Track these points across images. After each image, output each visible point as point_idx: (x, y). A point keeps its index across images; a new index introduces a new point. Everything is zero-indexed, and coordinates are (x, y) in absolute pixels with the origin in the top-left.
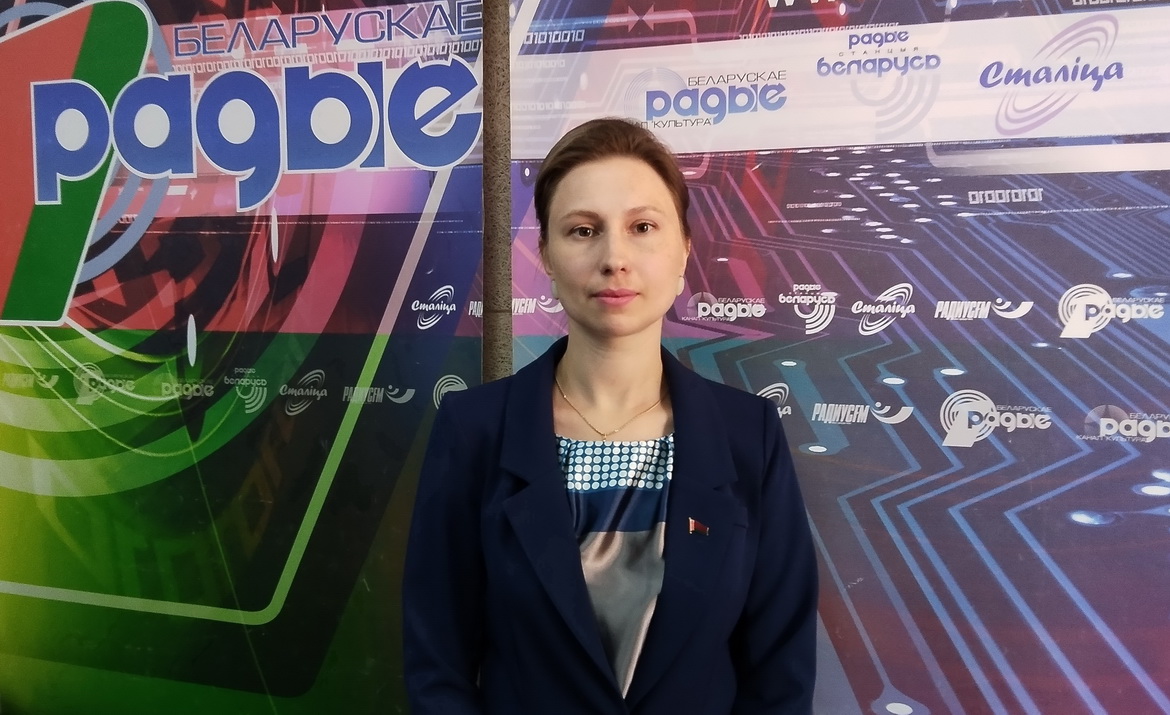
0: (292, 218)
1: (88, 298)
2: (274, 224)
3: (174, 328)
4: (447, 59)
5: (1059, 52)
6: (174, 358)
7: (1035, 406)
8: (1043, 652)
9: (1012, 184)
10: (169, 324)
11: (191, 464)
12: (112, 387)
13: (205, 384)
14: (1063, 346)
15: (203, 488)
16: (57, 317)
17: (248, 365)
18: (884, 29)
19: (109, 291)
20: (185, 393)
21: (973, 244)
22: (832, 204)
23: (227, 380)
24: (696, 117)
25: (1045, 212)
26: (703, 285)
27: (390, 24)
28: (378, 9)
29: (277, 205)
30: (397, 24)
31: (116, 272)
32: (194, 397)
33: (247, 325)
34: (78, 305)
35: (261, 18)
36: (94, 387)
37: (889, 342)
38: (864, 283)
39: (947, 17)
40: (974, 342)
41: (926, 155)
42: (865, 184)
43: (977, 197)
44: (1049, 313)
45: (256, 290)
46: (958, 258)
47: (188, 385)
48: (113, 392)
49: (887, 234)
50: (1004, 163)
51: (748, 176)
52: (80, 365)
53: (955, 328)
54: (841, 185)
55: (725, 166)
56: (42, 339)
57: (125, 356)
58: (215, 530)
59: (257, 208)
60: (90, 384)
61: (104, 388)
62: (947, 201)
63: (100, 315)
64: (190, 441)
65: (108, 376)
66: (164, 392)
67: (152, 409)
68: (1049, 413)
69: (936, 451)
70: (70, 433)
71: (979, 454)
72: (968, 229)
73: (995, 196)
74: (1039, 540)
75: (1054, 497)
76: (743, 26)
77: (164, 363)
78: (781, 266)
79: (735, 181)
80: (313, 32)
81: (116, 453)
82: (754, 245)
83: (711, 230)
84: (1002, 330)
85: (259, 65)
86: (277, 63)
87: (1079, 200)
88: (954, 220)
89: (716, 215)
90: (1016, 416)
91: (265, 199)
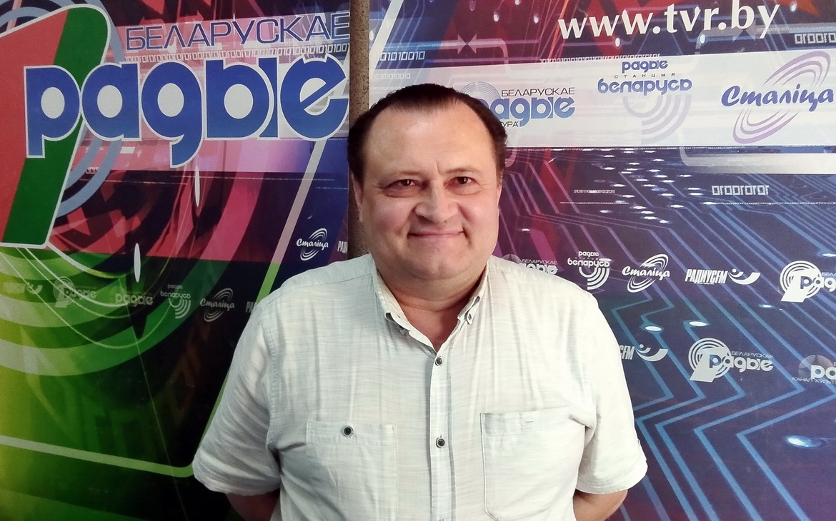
0: (210, 173)
1: (64, 229)
2: (197, 178)
3: (124, 253)
4: (324, 58)
5: (784, 80)
6: (124, 276)
7: (761, 353)
9: (745, 181)
10: (122, 249)
11: (136, 355)
12: (81, 295)
13: (146, 296)
14: (782, 307)
15: (145, 374)
16: (42, 242)
17: (177, 283)
18: (649, 59)
19: (78, 223)
20: (132, 302)
22: (608, 191)
23: (163, 294)
24: (507, 120)
25: (770, 204)
26: (511, 248)
27: (282, 30)
28: (274, 18)
29: (200, 164)
30: (288, 30)
31: (84, 211)
32: (139, 305)
33: (177, 252)
34: (57, 233)
35: (189, 23)
36: (68, 295)
37: (649, 298)
39: (698, 50)
40: (715, 301)
41: (680, 156)
42: (633, 176)
43: (718, 190)
44: (773, 282)
45: (183, 227)
46: (703, 236)
47: (134, 296)
48: (81, 299)
49: (649, 216)
50: (738, 165)
51: (546, 166)
52: (58, 278)
53: (700, 290)
54: (615, 177)
55: (528, 158)
56: (30, 258)
57: (89, 272)
58: (153, 404)
59: (184, 165)
60: (65, 292)
61: (75, 296)
62: (696, 192)
63: (72, 242)
64: (135, 338)
65: (78, 287)
66: (117, 300)
67: (108, 313)
68: (771, 360)
69: (685, 384)
70: (51, 329)
71: (716, 389)
72: (711, 214)
73: (732, 190)
74: (763, 456)
75: (774, 424)
76: (542, 53)
77: (117, 279)
78: (569, 237)
79: (536, 170)
80: (226, 35)
81: (83, 344)
82: (549, 220)
83: (517, 206)
84: (737, 293)
85: (187, 58)
86: (200, 57)
87: (797, 195)
88: (701, 207)
89: (522, 195)
90: (746, 360)
91: (191, 159)
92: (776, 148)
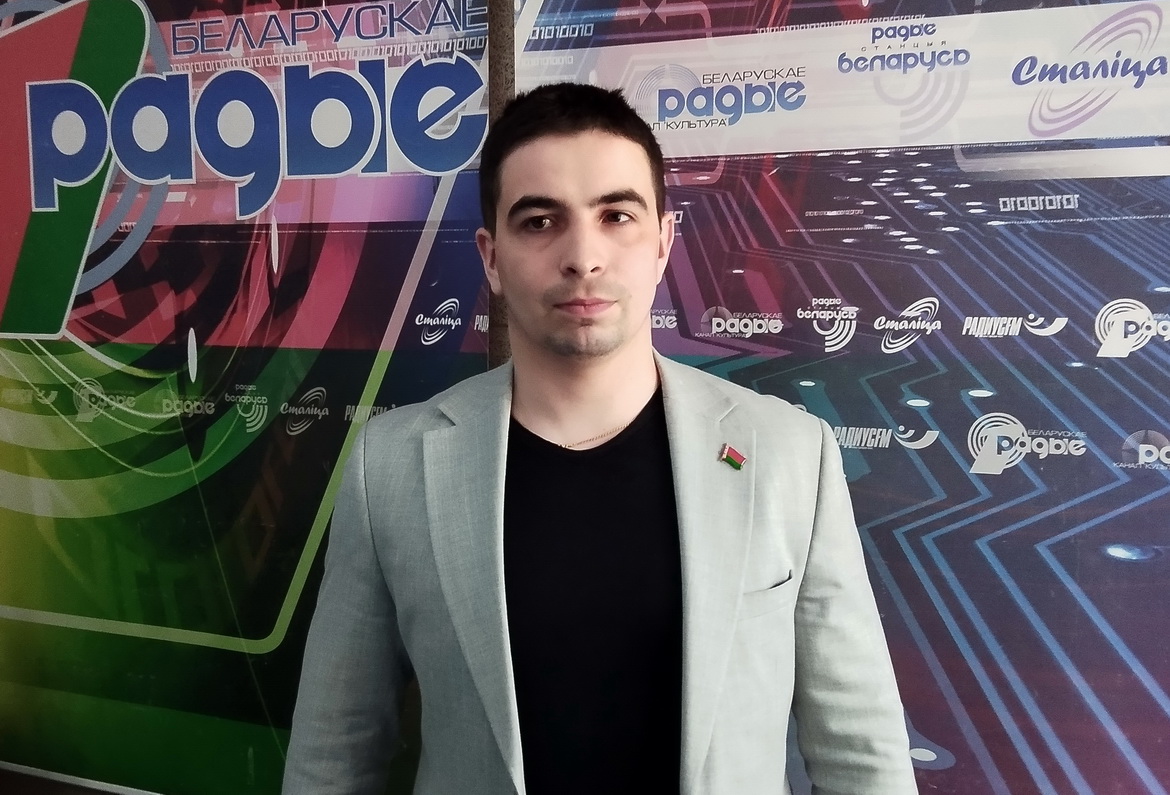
0: (292, 226)
1: (87, 310)
2: (274, 233)
3: (174, 342)
4: (451, 58)
5: (1099, 45)
6: (176, 373)
7: (1069, 430)
8: (1077, 697)
9: (1048, 191)
10: (170, 337)
11: (193, 485)
12: (113, 403)
13: (205, 401)
14: (1100, 366)
15: (205, 511)
16: (56, 330)
17: (248, 382)
18: (909, 22)
19: (109, 302)
20: (186, 410)
21: (1004, 255)
22: (853, 212)
23: (228, 397)
24: (711, 118)
25: (1081, 220)
26: (718, 298)
27: (392, 20)
28: (379, 4)
29: (276, 214)
30: (400, 19)
31: (115, 282)
32: (195, 414)
33: (247, 340)
34: (77, 317)
35: (260, 14)
36: (95, 403)
37: (913, 360)
38: (887, 297)
40: (1004, 361)
41: (954, 159)
42: (888, 189)
43: (1007, 204)
44: (1085, 330)
45: (256, 302)
46: (987, 270)
47: (189, 402)
48: (113, 408)
49: (911, 244)
50: (1038, 167)
51: (765, 181)
52: (80, 381)
53: (984, 346)
54: (864, 191)
55: (741, 170)
56: (40, 353)
57: (124, 371)
58: (217, 555)
59: (256, 216)
60: (90, 401)
61: (104, 404)
62: (976, 208)
63: (100, 328)
64: (191, 459)
65: (108, 392)
66: (165, 409)
67: (153, 426)
68: (1083, 439)
69: (964, 478)
70: (70, 451)
71: (1007, 483)
72: (999, 240)
73: (1027, 203)
74: (1072, 575)
75: (1088, 529)
76: (760, 19)
77: (165, 378)
78: (799, 278)
79: (753, 187)
80: (313, 29)
81: (117, 472)
82: (771, 256)
83: (726, 239)
84: (1034, 348)
85: (258, 63)
86: (276, 62)
87: (1118, 207)
88: (983, 229)
89: (732, 223)
90: (1048, 441)
91: (265, 206)
92: (1087, 142)
